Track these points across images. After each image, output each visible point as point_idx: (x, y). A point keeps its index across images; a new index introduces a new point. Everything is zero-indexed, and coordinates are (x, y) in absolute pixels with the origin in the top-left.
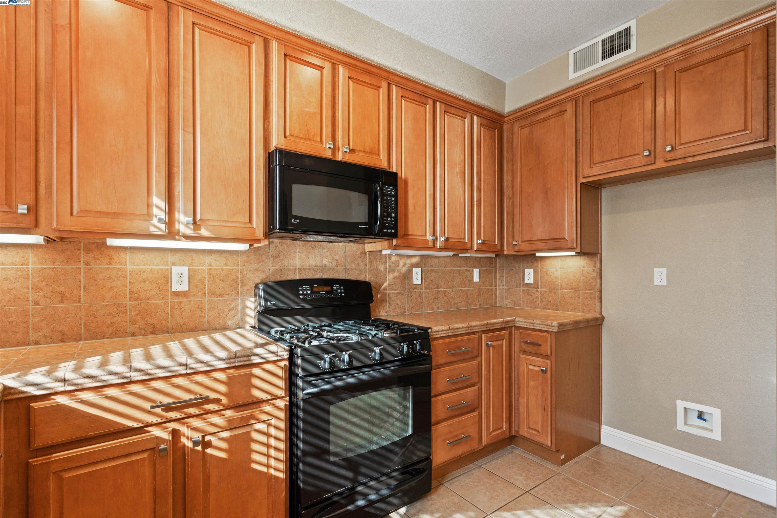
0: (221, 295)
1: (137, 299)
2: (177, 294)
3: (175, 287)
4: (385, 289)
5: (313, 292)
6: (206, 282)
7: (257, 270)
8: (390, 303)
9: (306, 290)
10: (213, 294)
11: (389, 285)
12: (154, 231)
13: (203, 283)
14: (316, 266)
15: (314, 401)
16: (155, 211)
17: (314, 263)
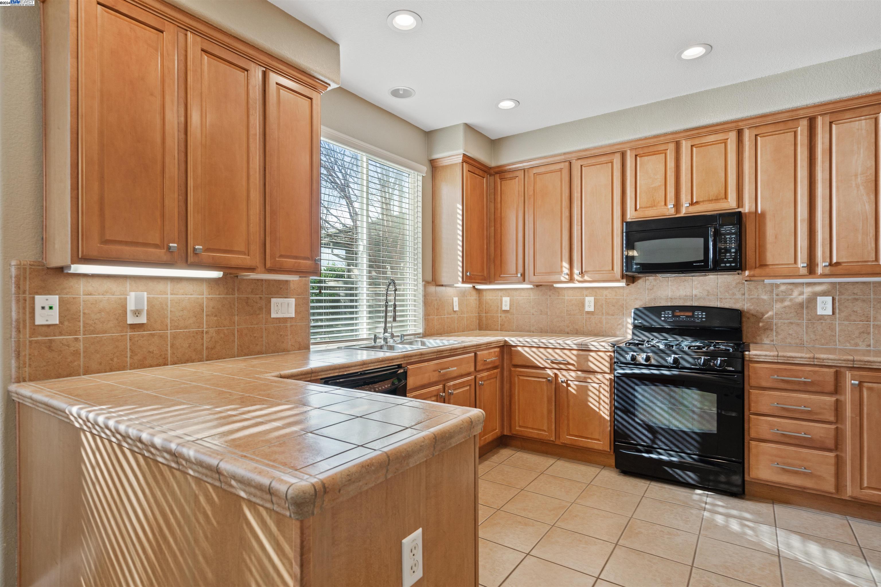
0: (613, 315)
1: (570, 315)
2: (588, 313)
3: (587, 309)
4: (771, 318)
5: (674, 316)
6: (604, 307)
7: (636, 299)
8: (777, 332)
9: (668, 314)
10: (608, 314)
11: (776, 314)
12: (563, 279)
13: (602, 307)
14: (686, 296)
15: (624, 379)
16: (564, 269)
17: (684, 294)
